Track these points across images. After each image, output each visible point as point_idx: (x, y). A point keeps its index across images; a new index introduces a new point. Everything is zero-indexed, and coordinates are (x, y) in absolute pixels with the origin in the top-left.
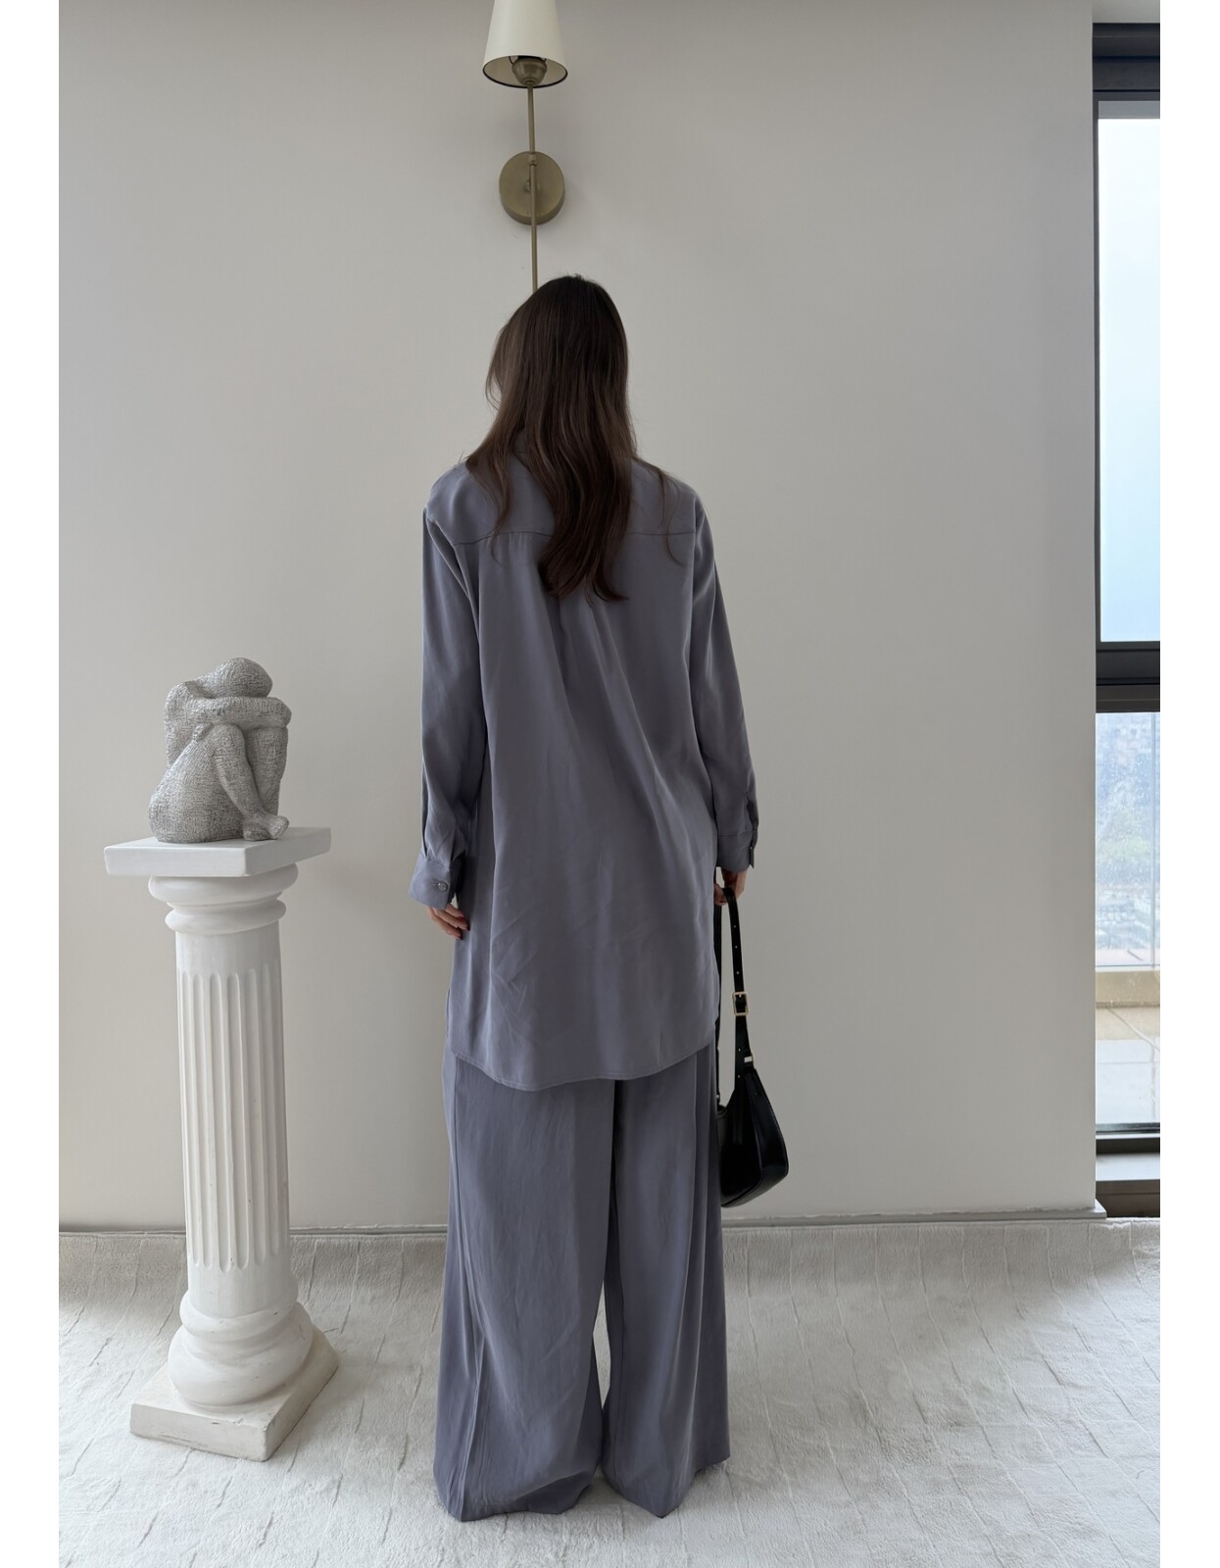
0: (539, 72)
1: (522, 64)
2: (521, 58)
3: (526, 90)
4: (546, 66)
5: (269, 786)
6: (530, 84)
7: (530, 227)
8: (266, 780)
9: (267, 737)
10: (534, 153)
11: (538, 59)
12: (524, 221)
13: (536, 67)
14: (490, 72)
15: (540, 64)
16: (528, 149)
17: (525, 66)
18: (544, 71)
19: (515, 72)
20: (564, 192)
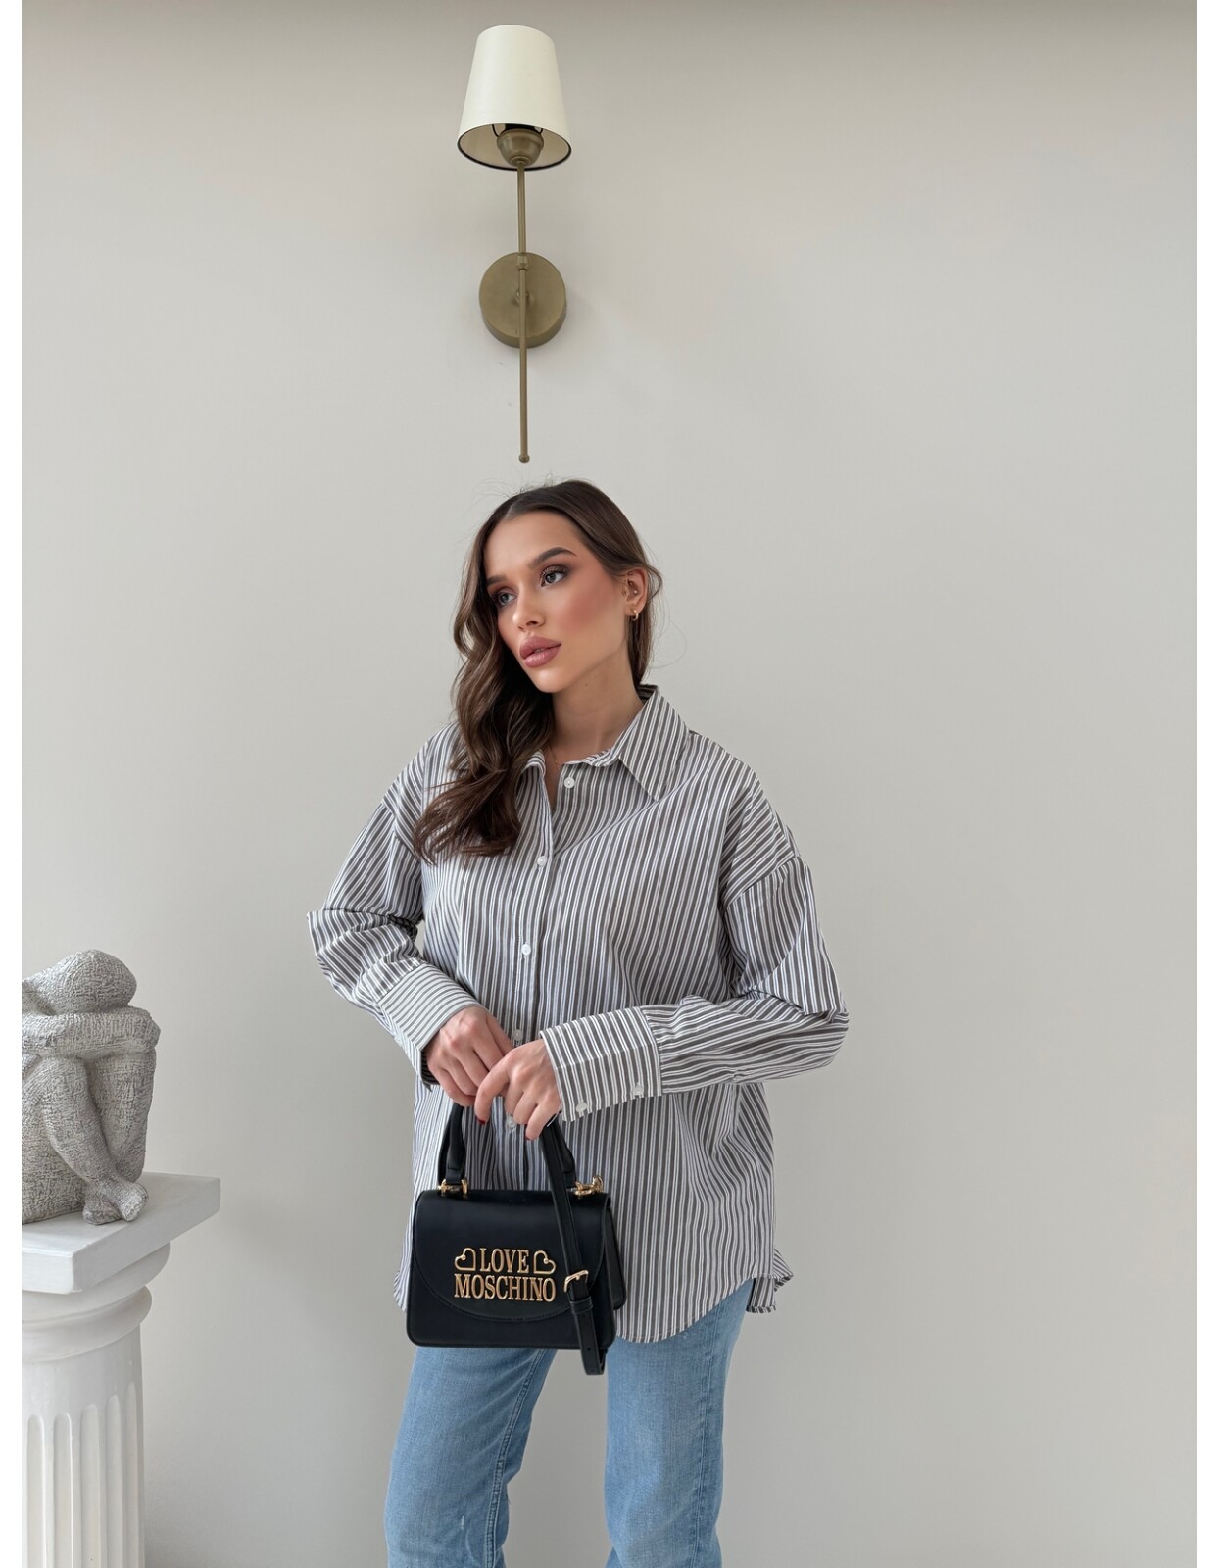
0: (531, 150)
1: (509, 136)
2: (509, 127)
3: (516, 173)
4: (542, 140)
5: (124, 1138)
6: (521, 164)
7: (518, 350)
8: (118, 1132)
9: (122, 1069)
10: (524, 253)
11: (531, 129)
12: (511, 342)
13: (529, 140)
14: (467, 147)
15: (534, 137)
16: (518, 251)
17: (514, 140)
18: (540, 146)
19: (500, 146)
20: (566, 306)
